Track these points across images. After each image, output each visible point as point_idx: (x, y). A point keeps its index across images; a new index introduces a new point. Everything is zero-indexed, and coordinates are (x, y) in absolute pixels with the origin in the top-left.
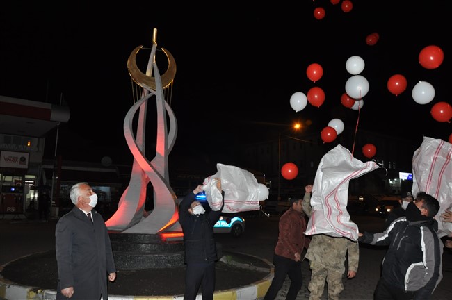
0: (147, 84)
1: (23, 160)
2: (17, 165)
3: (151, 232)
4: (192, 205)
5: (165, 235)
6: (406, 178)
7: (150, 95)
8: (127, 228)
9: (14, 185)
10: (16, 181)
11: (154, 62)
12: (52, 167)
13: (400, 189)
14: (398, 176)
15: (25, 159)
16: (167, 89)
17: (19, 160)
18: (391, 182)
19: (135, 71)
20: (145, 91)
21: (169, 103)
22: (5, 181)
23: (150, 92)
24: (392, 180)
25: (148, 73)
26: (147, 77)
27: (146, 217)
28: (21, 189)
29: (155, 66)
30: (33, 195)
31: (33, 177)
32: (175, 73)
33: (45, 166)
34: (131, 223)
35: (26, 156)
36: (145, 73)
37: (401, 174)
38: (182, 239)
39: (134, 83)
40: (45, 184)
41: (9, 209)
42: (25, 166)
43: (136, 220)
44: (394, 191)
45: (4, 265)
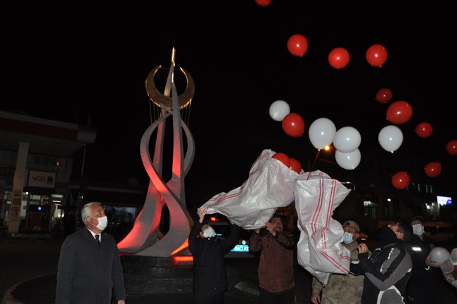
0: (165, 104)
1: (50, 179)
2: (44, 185)
3: (163, 255)
4: (203, 228)
5: (178, 259)
6: (445, 203)
7: (167, 115)
8: (140, 250)
9: (42, 204)
10: (44, 201)
11: (173, 81)
12: (77, 187)
13: (438, 215)
14: (436, 201)
15: (52, 178)
16: (184, 109)
17: (46, 180)
18: (428, 207)
19: (153, 90)
20: (163, 111)
21: (186, 123)
22: (32, 200)
23: (168, 112)
24: (430, 204)
25: (166, 93)
26: (165, 96)
27: (160, 239)
28: (48, 209)
29: (174, 86)
30: (59, 214)
31: (60, 196)
32: (193, 93)
33: (72, 187)
34: (144, 245)
35: (53, 175)
36: (163, 93)
37: (439, 198)
38: (192, 263)
39: (152, 103)
40: (71, 204)
41: (35, 228)
42: (52, 186)
43: (150, 242)
44: (432, 216)
45: (17, 285)
